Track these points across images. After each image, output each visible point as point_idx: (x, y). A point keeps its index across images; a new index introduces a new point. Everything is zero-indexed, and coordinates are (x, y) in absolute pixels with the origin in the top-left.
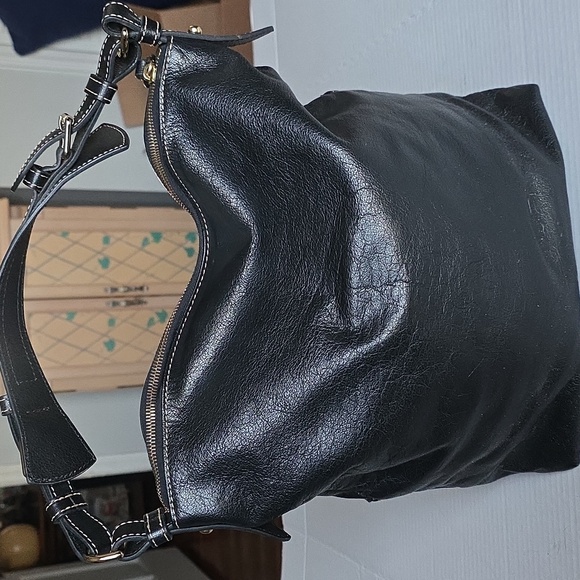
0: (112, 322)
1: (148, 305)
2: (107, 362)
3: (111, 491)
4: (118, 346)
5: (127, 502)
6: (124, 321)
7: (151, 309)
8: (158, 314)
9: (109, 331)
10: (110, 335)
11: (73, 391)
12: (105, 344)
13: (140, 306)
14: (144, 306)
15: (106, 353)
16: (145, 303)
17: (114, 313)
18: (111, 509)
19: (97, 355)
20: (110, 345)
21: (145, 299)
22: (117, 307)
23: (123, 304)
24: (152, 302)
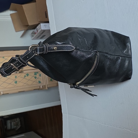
0: (16, 77)
1: (24, 72)
2: (15, 86)
3: (16, 120)
4: (18, 82)
5: (20, 122)
6: (19, 76)
7: (25, 73)
8: (26, 74)
9: (15, 79)
10: (16, 80)
11: (8, 93)
12: (15, 82)
13: (22, 73)
14: (23, 73)
15: (15, 84)
16: (23, 72)
17: (16, 75)
18: (16, 124)
19: (13, 85)
20: (16, 82)
21: (23, 71)
22: (17, 73)
23: (18, 73)
24: (25, 72)
